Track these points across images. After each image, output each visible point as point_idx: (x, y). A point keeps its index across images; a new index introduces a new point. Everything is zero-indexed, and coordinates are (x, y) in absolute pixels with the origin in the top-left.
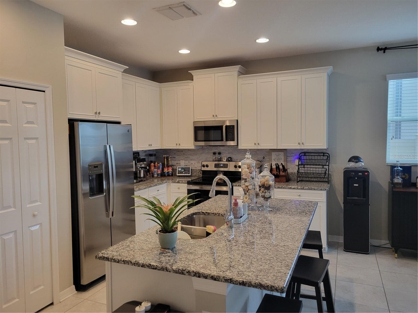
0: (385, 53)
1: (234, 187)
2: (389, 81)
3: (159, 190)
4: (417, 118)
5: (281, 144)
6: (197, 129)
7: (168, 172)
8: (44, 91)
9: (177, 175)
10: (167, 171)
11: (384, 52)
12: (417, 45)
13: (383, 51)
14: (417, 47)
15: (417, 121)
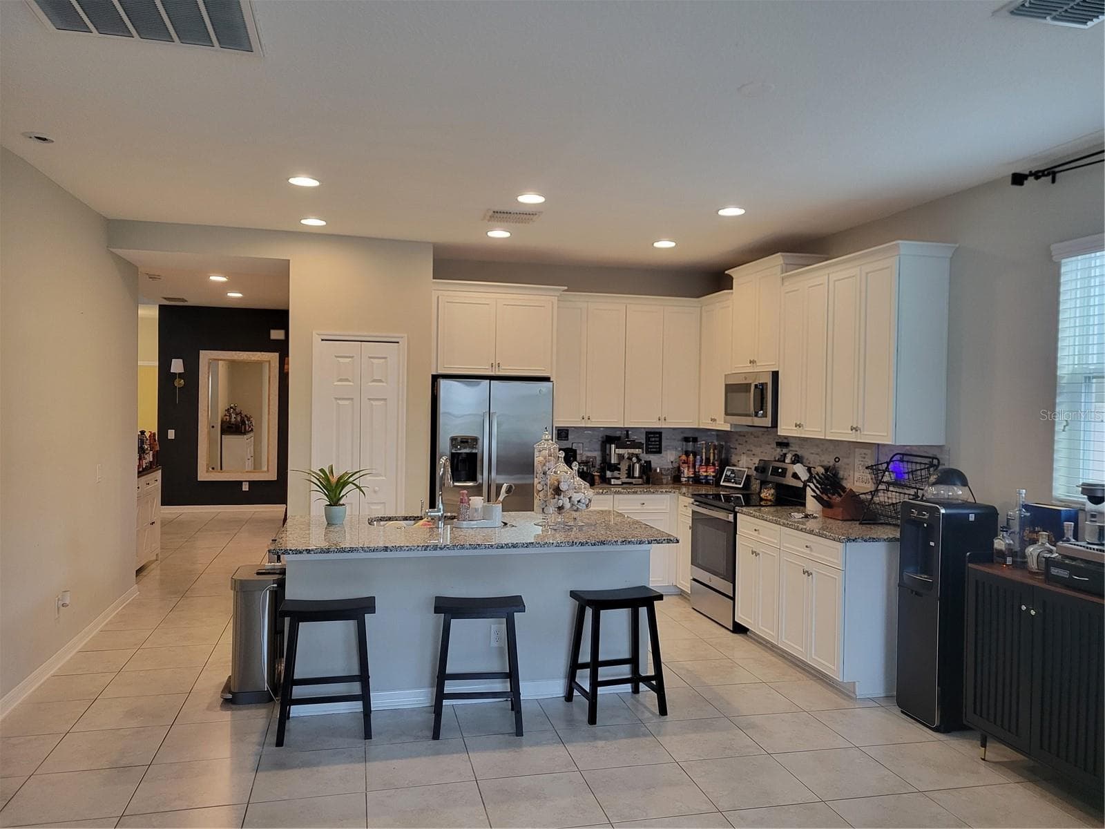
0: (1055, 184)
1: (738, 514)
2: (1063, 261)
3: (643, 504)
4: (1103, 369)
5: (831, 429)
6: (731, 389)
7: (707, 476)
8: (398, 342)
9: (721, 483)
10: (705, 474)
11: (1053, 181)
12: (1103, 151)
13: (1050, 178)
14: (1102, 159)
15: (1103, 377)
